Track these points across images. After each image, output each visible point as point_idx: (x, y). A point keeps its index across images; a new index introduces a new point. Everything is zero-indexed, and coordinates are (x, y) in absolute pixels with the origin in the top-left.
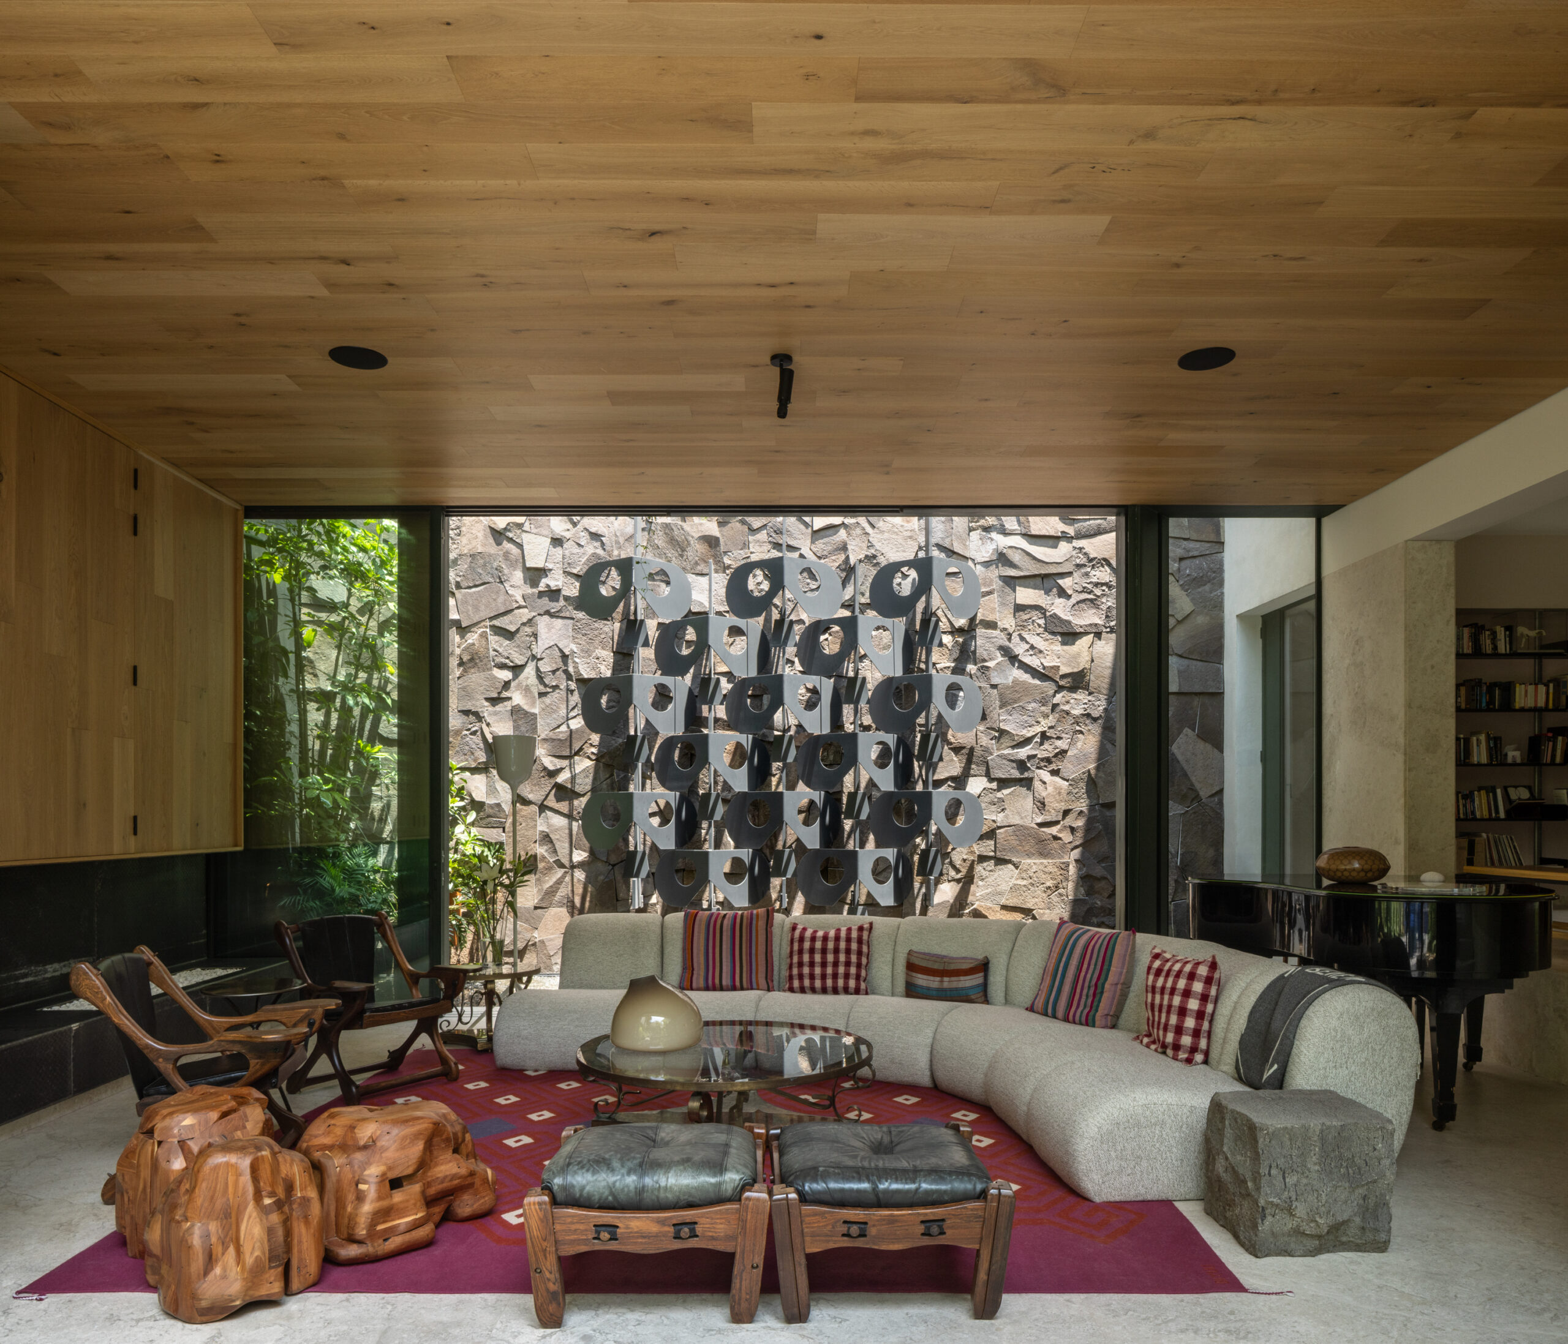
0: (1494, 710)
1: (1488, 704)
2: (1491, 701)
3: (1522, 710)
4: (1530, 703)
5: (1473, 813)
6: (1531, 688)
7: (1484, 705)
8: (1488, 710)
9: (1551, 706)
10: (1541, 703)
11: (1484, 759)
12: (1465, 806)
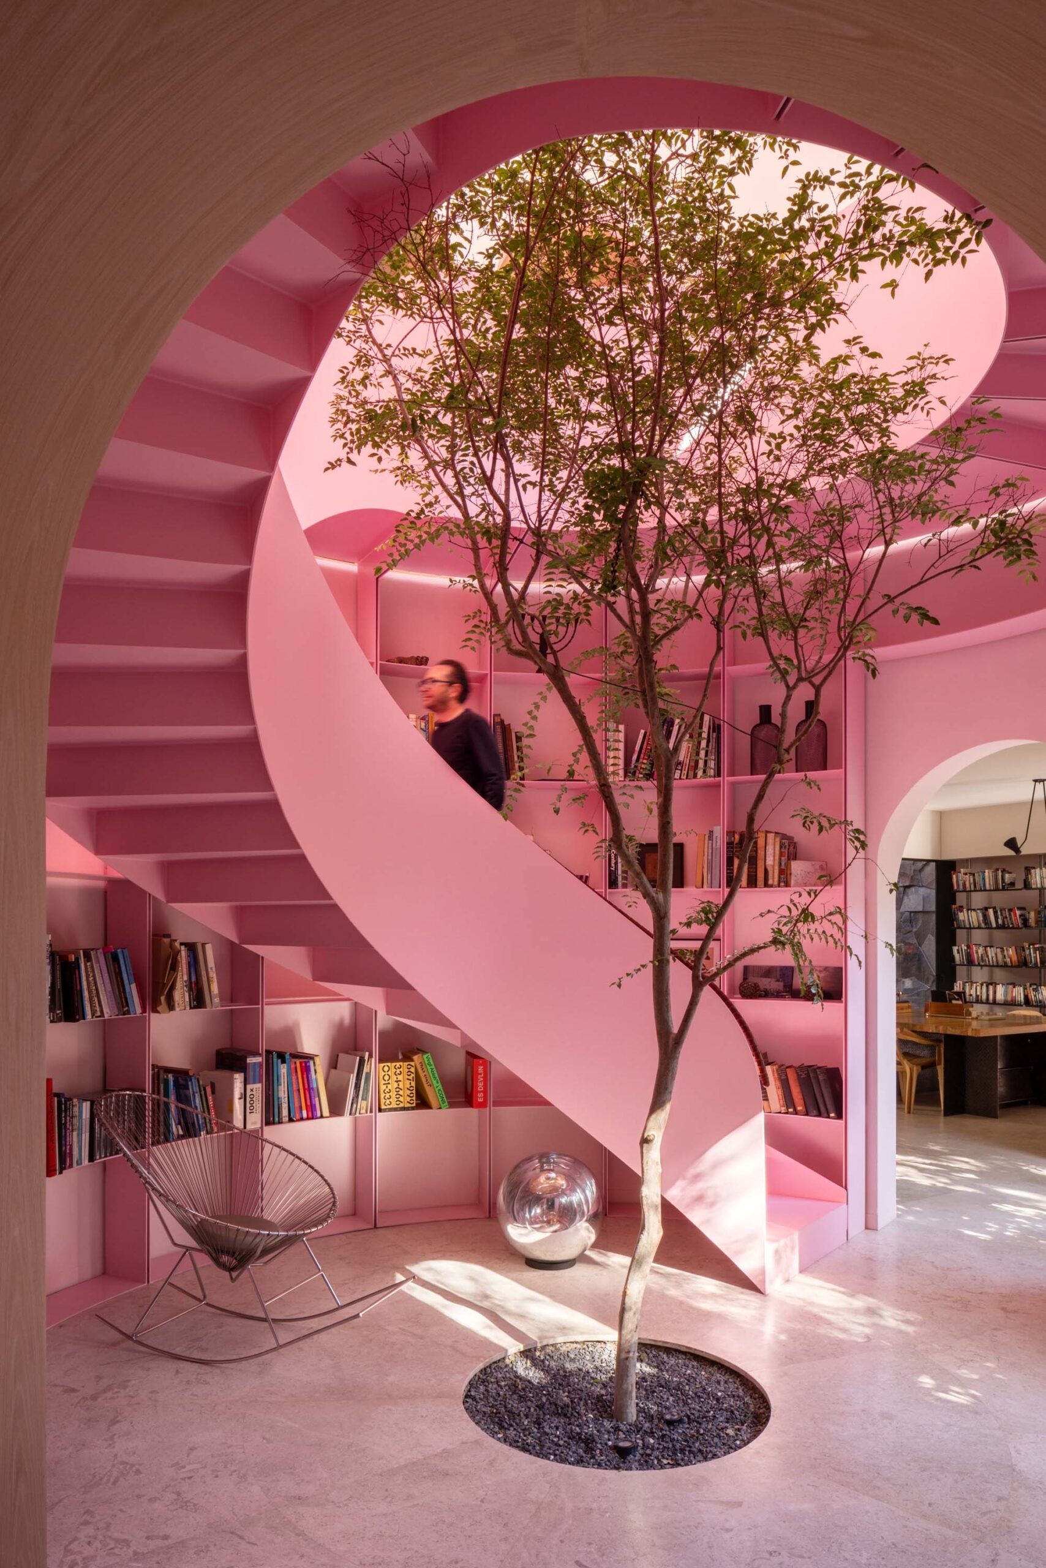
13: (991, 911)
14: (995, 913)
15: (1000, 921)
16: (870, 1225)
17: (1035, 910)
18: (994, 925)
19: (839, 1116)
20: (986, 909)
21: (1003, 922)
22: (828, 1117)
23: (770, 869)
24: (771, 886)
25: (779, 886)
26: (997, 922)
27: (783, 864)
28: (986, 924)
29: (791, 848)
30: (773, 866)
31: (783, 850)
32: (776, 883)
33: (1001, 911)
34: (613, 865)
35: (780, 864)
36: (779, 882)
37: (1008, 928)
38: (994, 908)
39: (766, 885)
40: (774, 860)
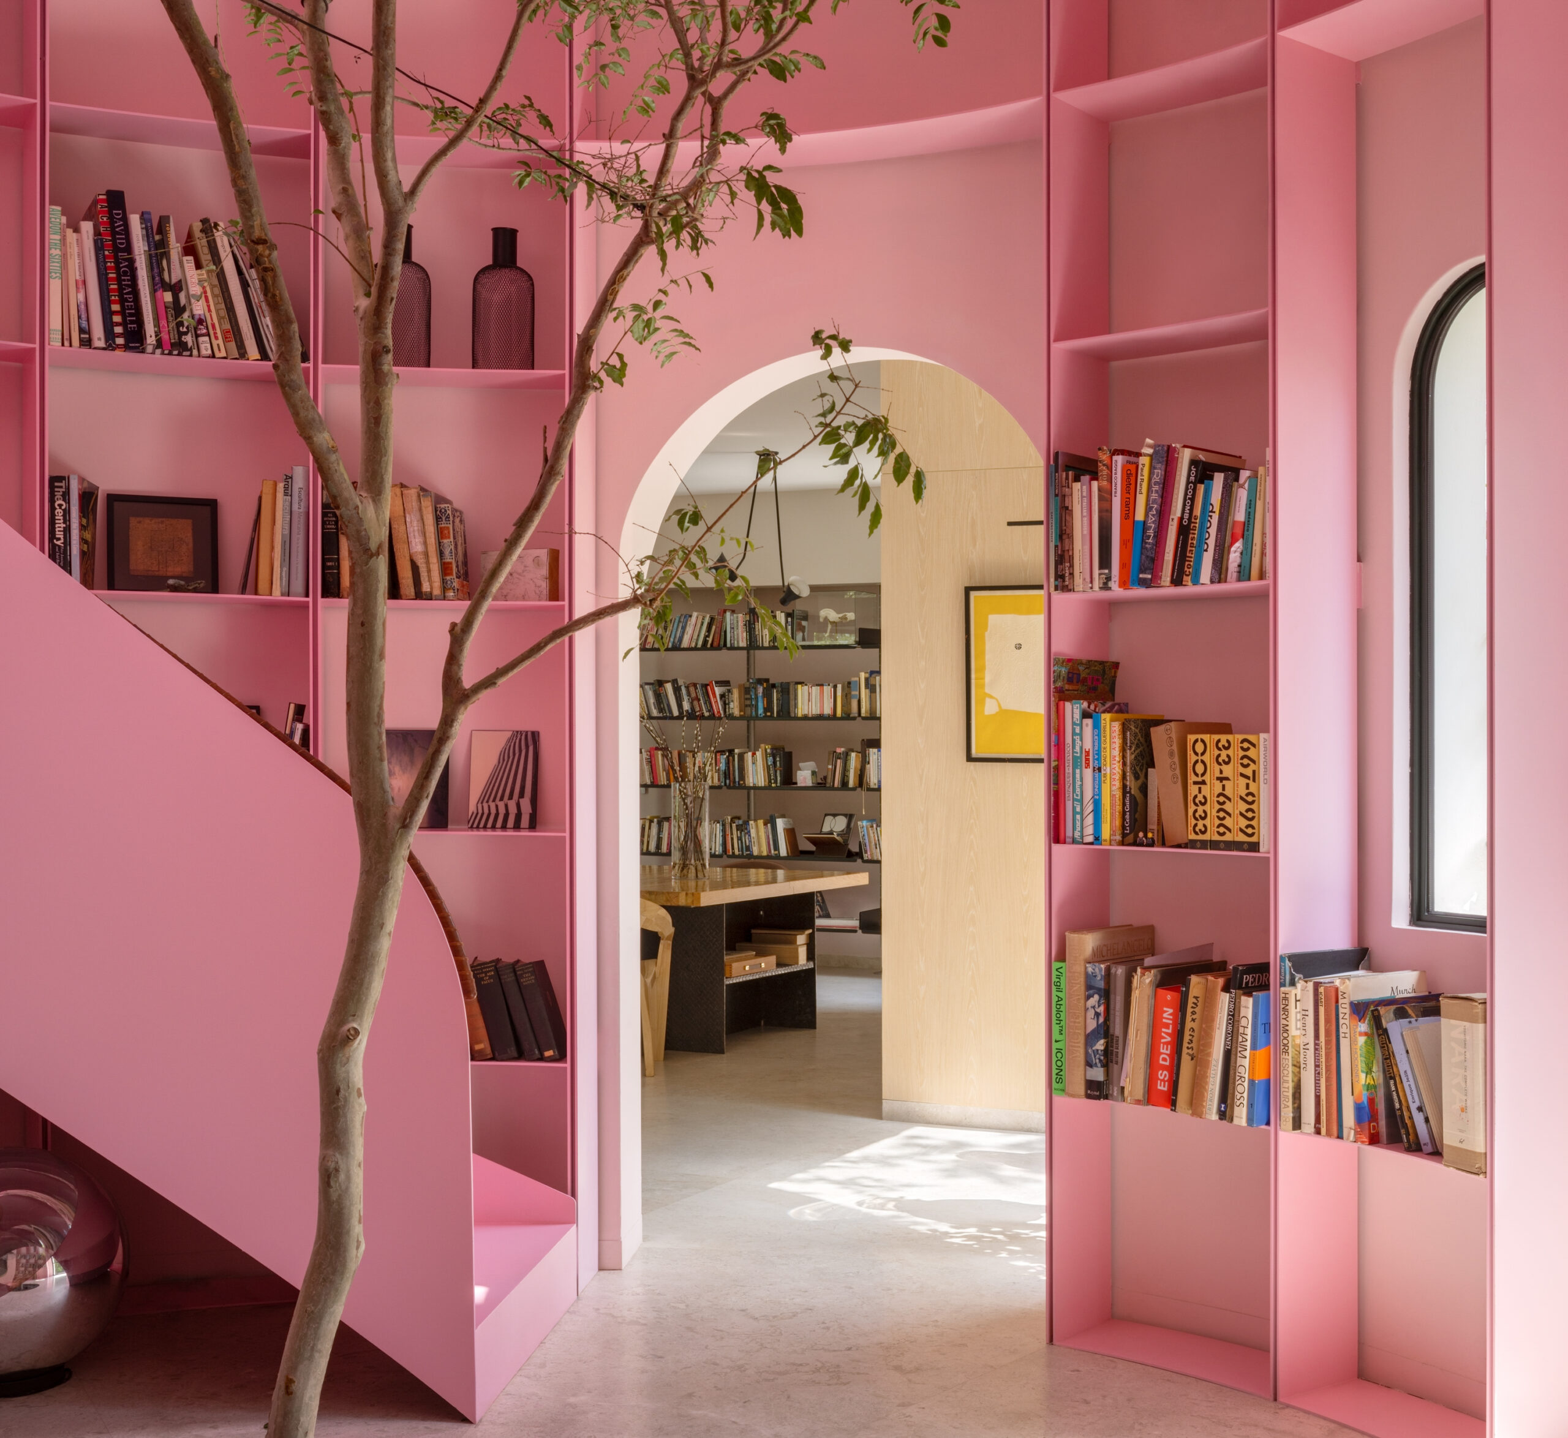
0: (771, 717)
1: (766, 710)
2: (768, 708)
3: (805, 718)
4: (815, 711)
5: (748, 848)
6: (815, 690)
7: (761, 711)
8: (766, 718)
9: (839, 713)
10: (828, 710)
11: (761, 781)
12: (739, 839)
13: (669, 687)
14: (677, 690)
15: (686, 706)
16: (607, 1263)
17: (740, 687)
18: (676, 713)
19: (561, 1057)
20: (660, 683)
21: (693, 708)
22: (542, 1059)
23: (421, 562)
24: (429, 597)
25: (444, 598)
26: (680, 706)
27: (447, 552)
28: (661, 710)
29: (457, 520)
30: (426, 554)
31: (443, 525)
32: (437, 592)
33: (687, 688)
34: (59, 534)
35: (441, 554)
36: (444, 589)
37: (702, 717)
38: (674, 682)
39: (419, 595)
40: (425, 543)
